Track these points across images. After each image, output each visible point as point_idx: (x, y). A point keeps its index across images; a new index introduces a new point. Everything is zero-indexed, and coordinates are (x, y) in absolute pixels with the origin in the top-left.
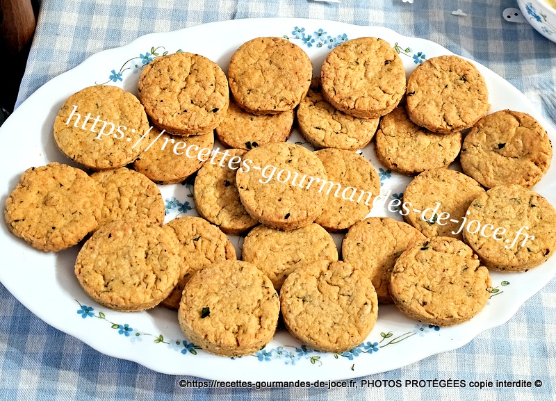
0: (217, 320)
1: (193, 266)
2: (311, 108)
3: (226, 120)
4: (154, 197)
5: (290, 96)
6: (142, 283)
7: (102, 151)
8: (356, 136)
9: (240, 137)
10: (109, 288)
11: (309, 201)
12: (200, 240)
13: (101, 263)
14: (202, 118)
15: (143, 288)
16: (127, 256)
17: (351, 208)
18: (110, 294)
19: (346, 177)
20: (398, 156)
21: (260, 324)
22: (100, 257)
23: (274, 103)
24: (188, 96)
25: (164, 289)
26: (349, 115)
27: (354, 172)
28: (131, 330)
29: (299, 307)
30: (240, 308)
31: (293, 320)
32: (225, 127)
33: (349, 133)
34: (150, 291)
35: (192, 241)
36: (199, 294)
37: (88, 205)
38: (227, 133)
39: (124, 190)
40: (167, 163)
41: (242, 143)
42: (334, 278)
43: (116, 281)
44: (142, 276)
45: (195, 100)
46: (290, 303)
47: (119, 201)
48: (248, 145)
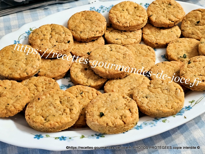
0: (109, 116)
1: (85, 104)
2: (110, 33)
3: (74, 47)
4: (53, 83)
5: (100, 29)
6: (64, 113)
7: (22, 69)
8: (135, 38)
9: (84, 52)
10: (47, 120)
11: (128, 61)
12: (83, 93)
13: (39, 111)
14: (64, 46)
15: (65, 115)
16: (51, 105)
17: (147, 63)
18: (49, 122)
19: (138, 53)
20: (157, 40)
21: (131, 112)
22: (37, 109)
23: (94, 33)
24: (54, 40)
25: (76, 113)
26: (128, 31)
27: (141, 50)
28: (66, 137)
29: (146, 101)
30: (118, 108)
31: (146, 106)
32: (75, 50)
33: (131, 37)
34: (70, 116)
35: (80, 95)
36: (94, 109)
37: (22, 92)
38: (77, 52)
39: (38, 84)
40: (54, 69)
41: (85, 53)
42: (155, 86)
43: (50, 116)
44: (62, 110)
45: (58, 41)
46: (141, 100)
47: (37, 89)
48: (89, 54)
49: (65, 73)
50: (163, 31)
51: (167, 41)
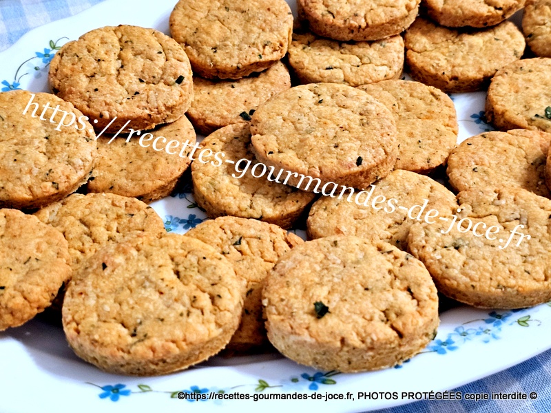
0: (346, 313)
1: (253, 278)
2: (306, 50)
3: (198, 98)
4: (142, 213)
5: (274, 38)
6: (193, 310)
8: (386, 62)
9: (229, 111)
10: (141, 335)
11: (378, 134)
12: (243, 242)
13: (109, 306)
14: (165, 95)
15: (198, 316)
16: (147, 284)
17: (434, 138)
18: (147, 343)
20: (454, 67)
21: (413, 298)
22: (101, 301)
23: (257, 51)
24: (132, 75)
25: (232, 307)
26: (361, 42)
27: (409, 100)
29: (457, 258)
30: (370, 287)
31: (460, 276)
32: (201, 105)
33: (374, 61)
34: (212, 318)
35: (232, 247)
36: (292, 294)
38: (207, 112)
39: (92, 219)
40: (139, 168)
41: (234, 116)
42: (478, 209)
43: (147, 323)
44: (187, 300)
45: (144, 77)
46: (439, 257)
47: (90, 235)
48: (244, 116)
49: (174, 180)
50: (469, 39)
51: (487, 68)
